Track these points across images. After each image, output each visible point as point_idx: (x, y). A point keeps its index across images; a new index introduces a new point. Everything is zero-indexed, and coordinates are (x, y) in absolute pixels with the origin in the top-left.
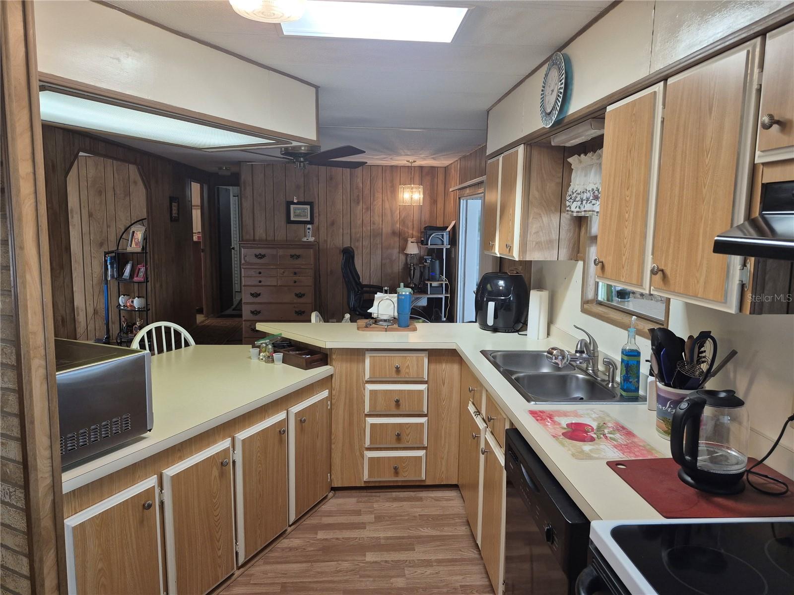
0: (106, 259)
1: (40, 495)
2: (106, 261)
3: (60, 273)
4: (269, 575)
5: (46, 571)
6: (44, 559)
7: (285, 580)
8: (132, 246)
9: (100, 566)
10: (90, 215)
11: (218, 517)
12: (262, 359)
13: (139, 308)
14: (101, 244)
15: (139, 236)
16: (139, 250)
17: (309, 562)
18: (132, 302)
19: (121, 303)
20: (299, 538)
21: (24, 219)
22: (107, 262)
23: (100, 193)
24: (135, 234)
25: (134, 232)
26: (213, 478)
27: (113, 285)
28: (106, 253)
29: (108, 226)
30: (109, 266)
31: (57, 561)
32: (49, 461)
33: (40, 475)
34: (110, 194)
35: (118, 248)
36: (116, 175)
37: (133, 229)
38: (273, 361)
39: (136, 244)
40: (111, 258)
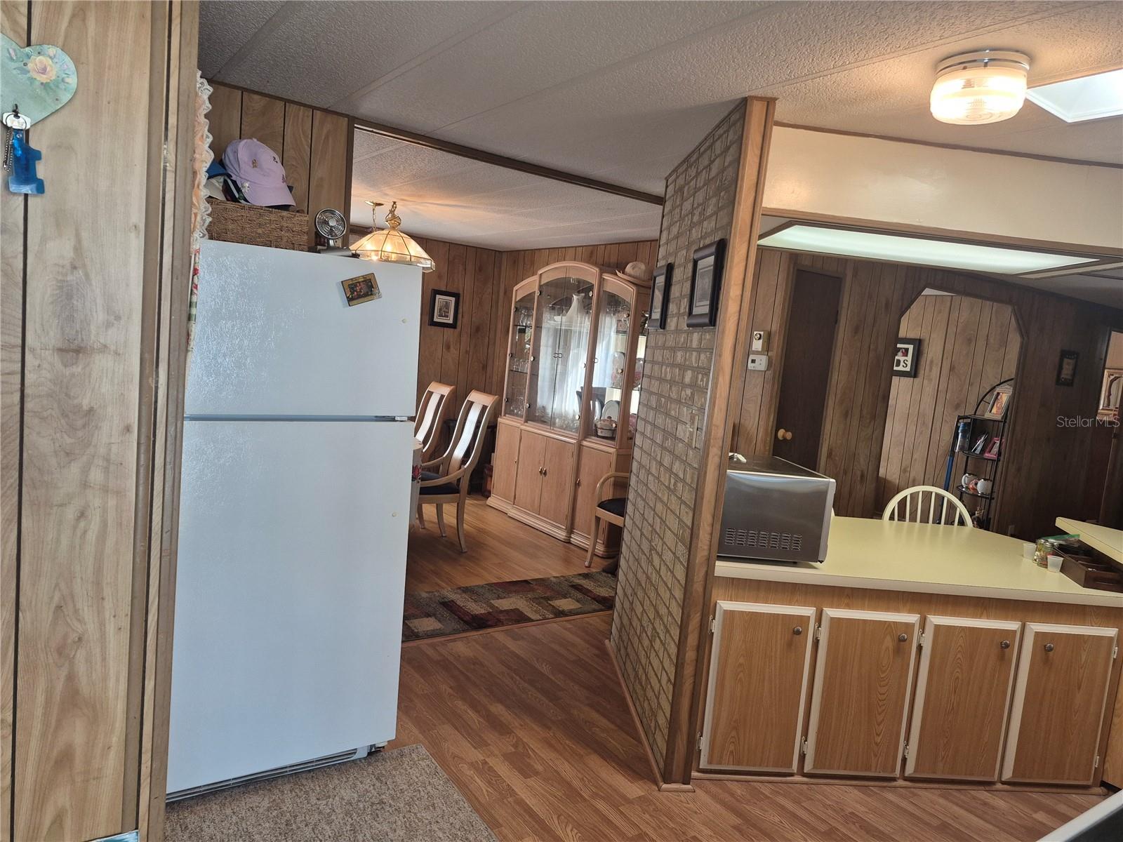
0: (959, 425)
1: (697, 561)
2: (957, 428)
3: (870, 422)
4: (937, 806)
5: (691, 628)
6: (692, 616)
7: (950, 822)
8: (993, 411)
9: (741, 660)
10: (952, 369)
11: (884, 697)
12: (1036, 560)
13: (982, 493)
14: (957, 407)
15: (1005, 398)
16: (999, 417)
17: (998, 827)
18: (976, 484)
19: (963, 484)
20: (1005, 801)
21: (727, 332)
22: (958, 430)
23: (970, 341)
24: (999, 397)
25: (998, 394)
26: (884, 647)
27: (960, 458)
28: (960, 418)
29: (970, 384)
30: (960, 434)
31: (701, 625)
32: (709, 536)
33: (700, 545)
34: (981, 343)
35: (975, 412)
36: (994, 321)
37: (998, 390)
38: (1046, 566)
39: (998, 408)
40: (965, 424)
